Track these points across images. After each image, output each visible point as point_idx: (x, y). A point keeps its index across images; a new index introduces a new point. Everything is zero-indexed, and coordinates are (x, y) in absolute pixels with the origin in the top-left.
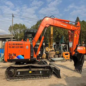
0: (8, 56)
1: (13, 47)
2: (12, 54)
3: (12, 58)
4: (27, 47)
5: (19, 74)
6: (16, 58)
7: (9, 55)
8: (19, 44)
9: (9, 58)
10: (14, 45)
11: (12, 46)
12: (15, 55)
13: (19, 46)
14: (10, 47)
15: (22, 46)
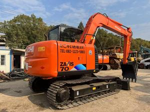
0: (59, 66)
1: (68, 51)
2: (67, 63)
4: (90, 52)
5: (78, 94)
6: (74, 69)
7: (61, 65)
8: (78, 47)
9: (62, 70)
10: (69, 49)
11: (65, 49)
12: (71, 64)
13: (79, 50)
14: (62, 51)
15: (82, 50)
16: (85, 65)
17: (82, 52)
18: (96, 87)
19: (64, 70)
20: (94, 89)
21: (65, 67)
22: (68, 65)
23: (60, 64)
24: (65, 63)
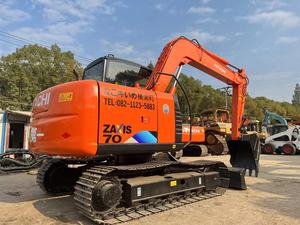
0: (101, 133)
1: (121, 103)
2: (118, 127)
3: (117, 139)
4: (166, 108)
5: (139, 193)
6: (131, 141)
7: (105, 131)
8: (140, 97)
9: (107, 141)
10: (124, 99)
11: (115, 99)
12: (127, 129)
13: (142, 102)
14: (109, 102)
15: (149, 102)
16: (155, 134)
17: (149, 107)
18: (178, 180)
19: (111, 141)
20: (173, 183)
21: (113, 134)
22: (121, 132)
23: (102, 128)
24: (114, 126)
